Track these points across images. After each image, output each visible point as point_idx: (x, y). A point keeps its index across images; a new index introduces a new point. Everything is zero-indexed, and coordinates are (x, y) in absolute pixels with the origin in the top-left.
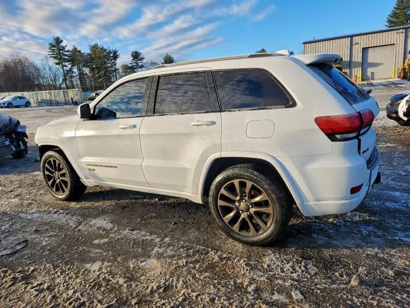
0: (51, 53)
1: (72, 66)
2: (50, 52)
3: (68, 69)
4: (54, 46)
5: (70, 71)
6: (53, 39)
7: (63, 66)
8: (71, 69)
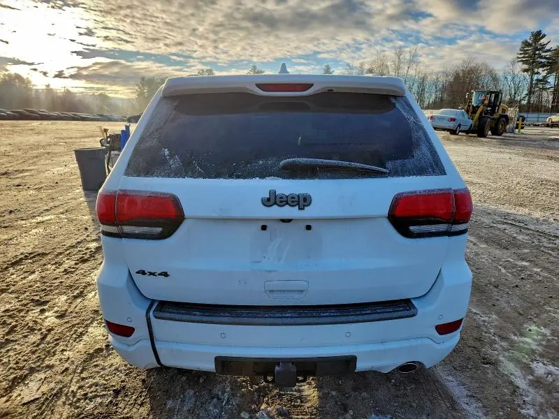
0: (522, 56)
1: (548, 74)
2: (521, 54)
3: (540, 77)
4: (529, 45)
5: (544, 80)
6: (530, 35)
7: (533, 73)
8: (545, 77)
